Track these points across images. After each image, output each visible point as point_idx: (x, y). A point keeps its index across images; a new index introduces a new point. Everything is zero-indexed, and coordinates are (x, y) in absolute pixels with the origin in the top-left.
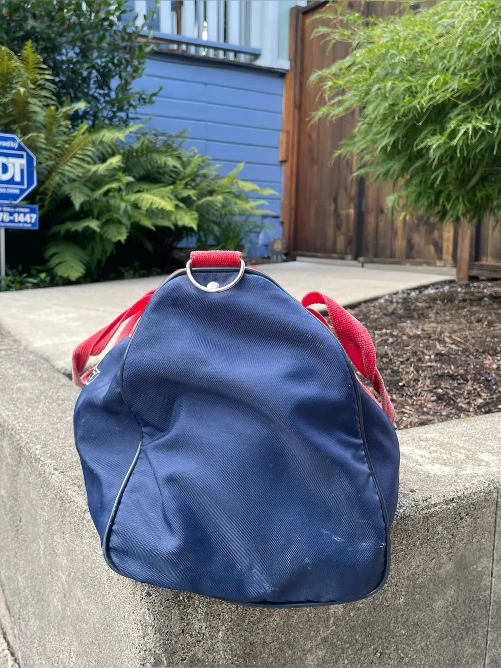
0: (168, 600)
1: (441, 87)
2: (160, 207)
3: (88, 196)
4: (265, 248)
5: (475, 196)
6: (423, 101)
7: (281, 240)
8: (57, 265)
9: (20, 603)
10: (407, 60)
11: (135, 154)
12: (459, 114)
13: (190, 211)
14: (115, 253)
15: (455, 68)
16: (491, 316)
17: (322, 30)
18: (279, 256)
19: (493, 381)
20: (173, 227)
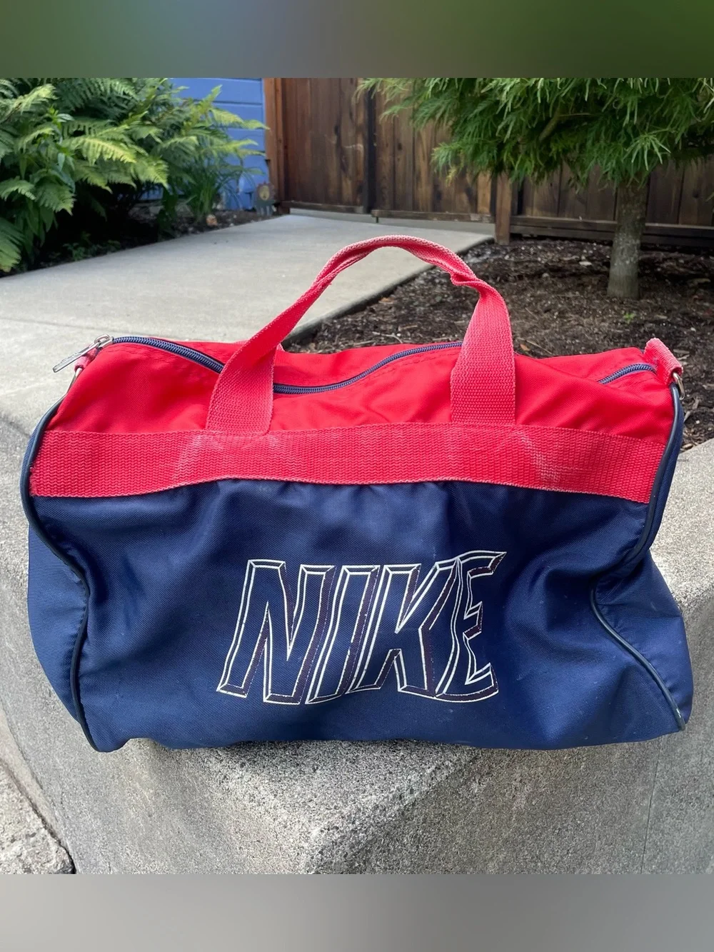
2: (114, 158)
3: (11, 147)
4: (248, 195)
5: (549, 150)
7: (269, 185)
13: (155, 160)
14: (57, 225)
18: (268, 208)
20: (134, 185)
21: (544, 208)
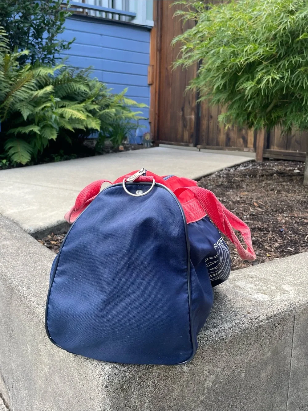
0: (118, 389)
1: (253, 53)
2: (77, 117)
3: (32, 111)
4: (140, 138)
5: (271, 116)
6: (241, 60)
7: (150, 134)
8: (13, 154)
9: (13, 379)
10: (232, 34)
11: (59, 83)
12: (262, 69)
13: (96, 119)
14: (49, 145)
15: (261, 40)
16: (279, 187)
17: (180, 12)
18: (149, 144)
19: (284, 231)
20: (85, 129)
21: (279, 146)
